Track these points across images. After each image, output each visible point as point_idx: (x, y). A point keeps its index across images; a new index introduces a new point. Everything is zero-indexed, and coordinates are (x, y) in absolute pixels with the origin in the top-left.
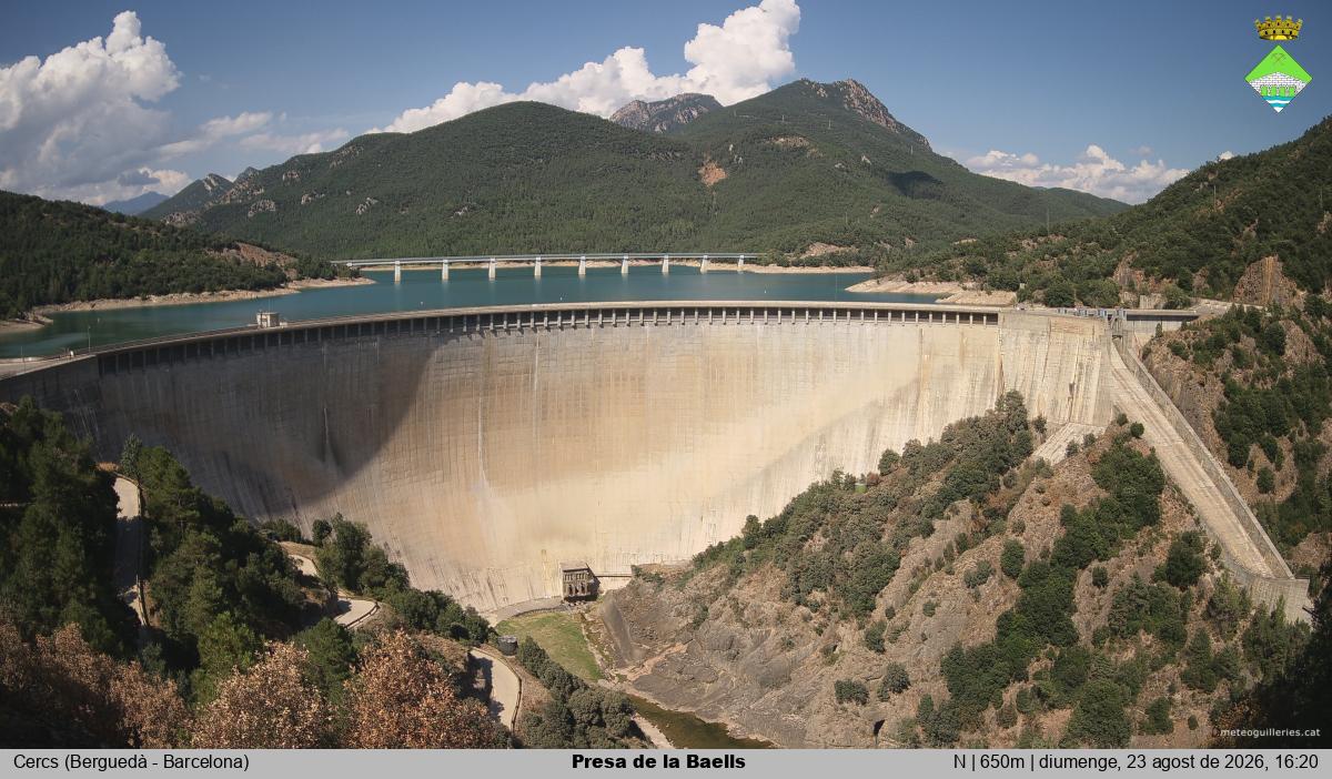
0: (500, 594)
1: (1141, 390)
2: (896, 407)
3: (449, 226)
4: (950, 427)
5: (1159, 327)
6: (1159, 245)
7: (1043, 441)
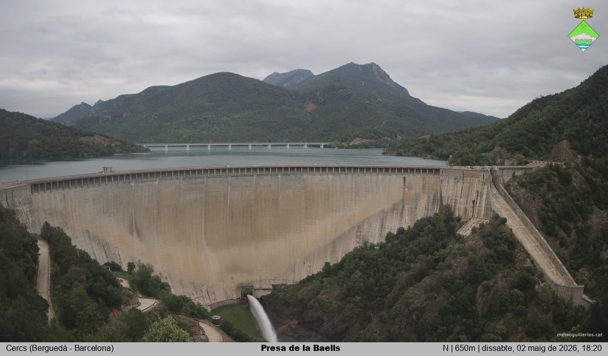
0: (212, 297)
1: (505, 202)
2: (393, 212)
3: (189, 129)
4: (418, 221)
5: (514, 174)
6: (513, 136)
7: (460, 227)
